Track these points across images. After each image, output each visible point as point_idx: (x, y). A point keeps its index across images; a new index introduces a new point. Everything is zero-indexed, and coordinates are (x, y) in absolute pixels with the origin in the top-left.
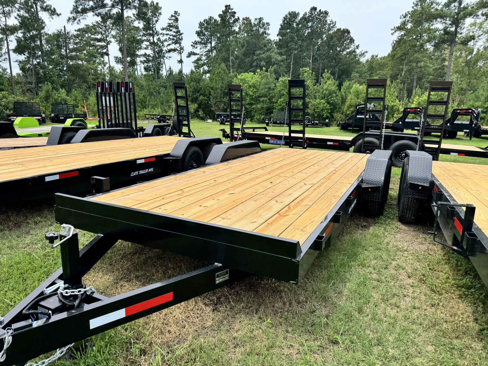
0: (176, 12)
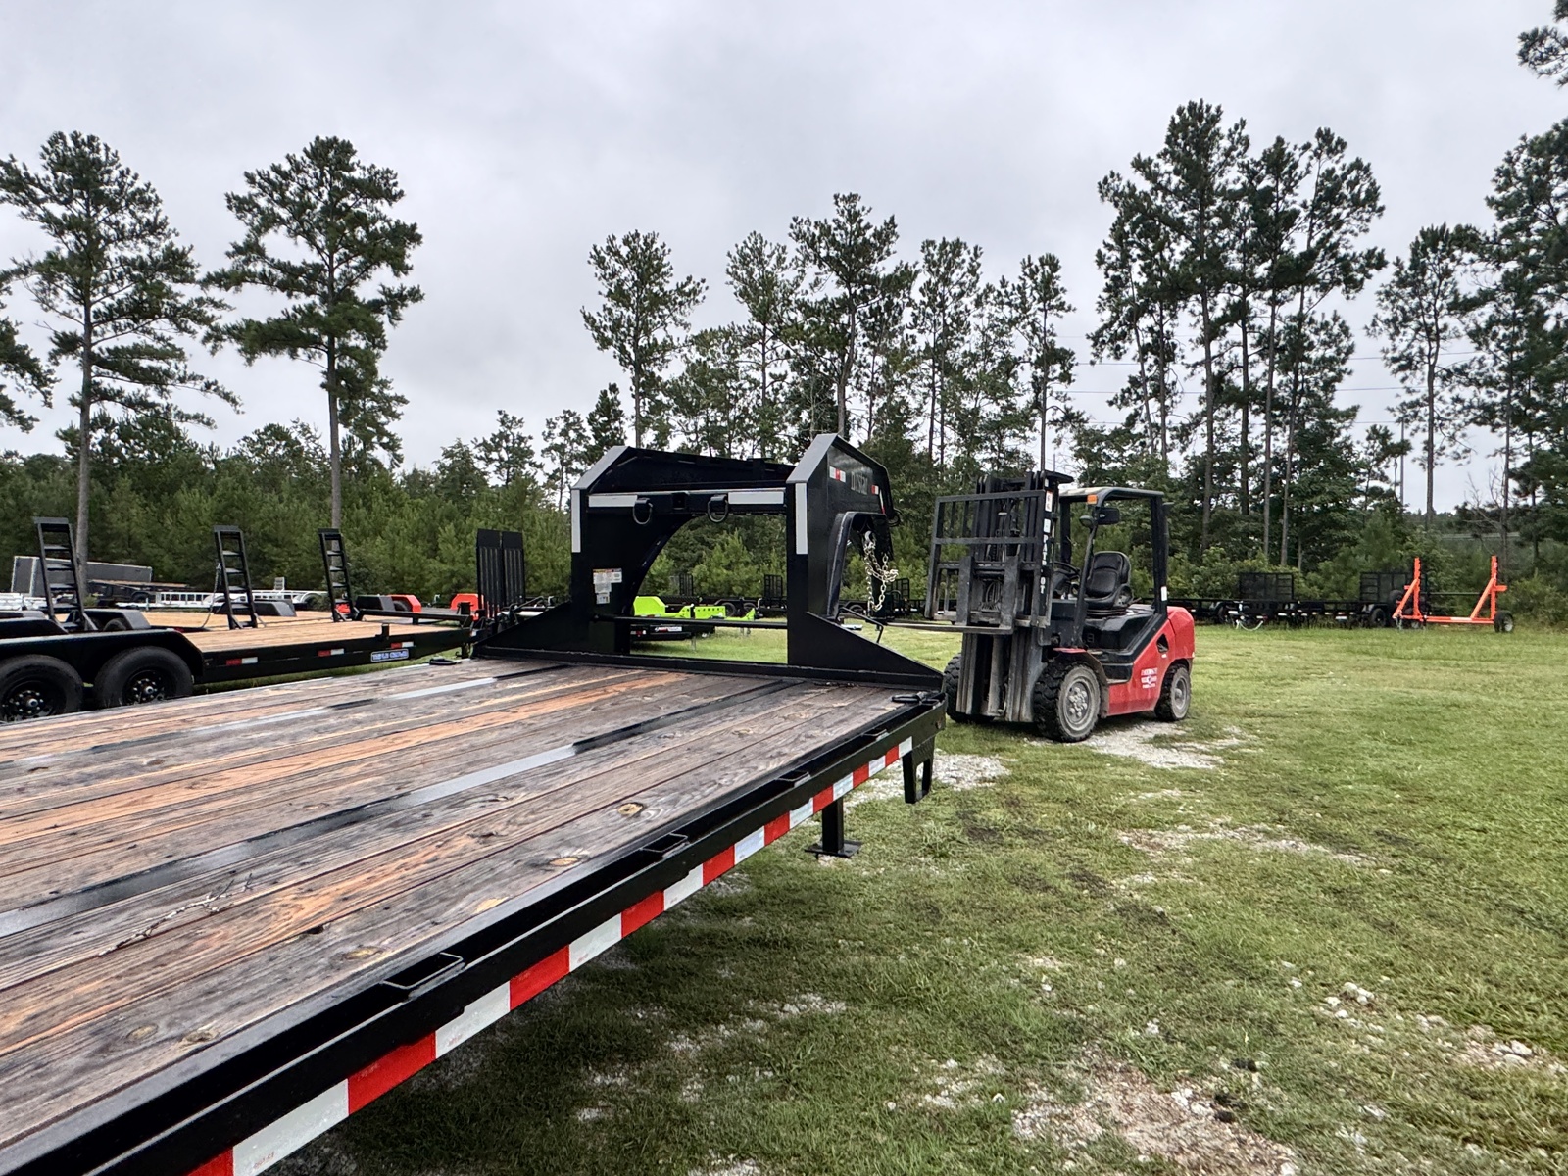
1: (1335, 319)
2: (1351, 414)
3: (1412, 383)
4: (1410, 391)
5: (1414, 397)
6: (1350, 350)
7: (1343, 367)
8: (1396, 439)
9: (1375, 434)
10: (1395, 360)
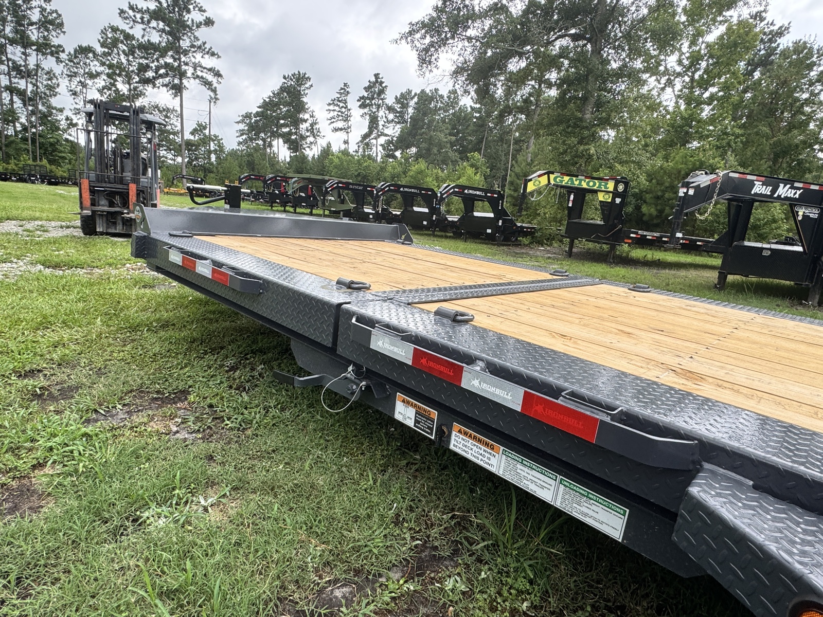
0: (345, 85)
1: (52, 71)
2: (61, 110)
3: (78, 102)
4: (76, 103)
5: (78, 107)
6: (58, 85)
7: (56, 91)
8: (74, 122)
9: (67, 119)
10: (71, 91)
